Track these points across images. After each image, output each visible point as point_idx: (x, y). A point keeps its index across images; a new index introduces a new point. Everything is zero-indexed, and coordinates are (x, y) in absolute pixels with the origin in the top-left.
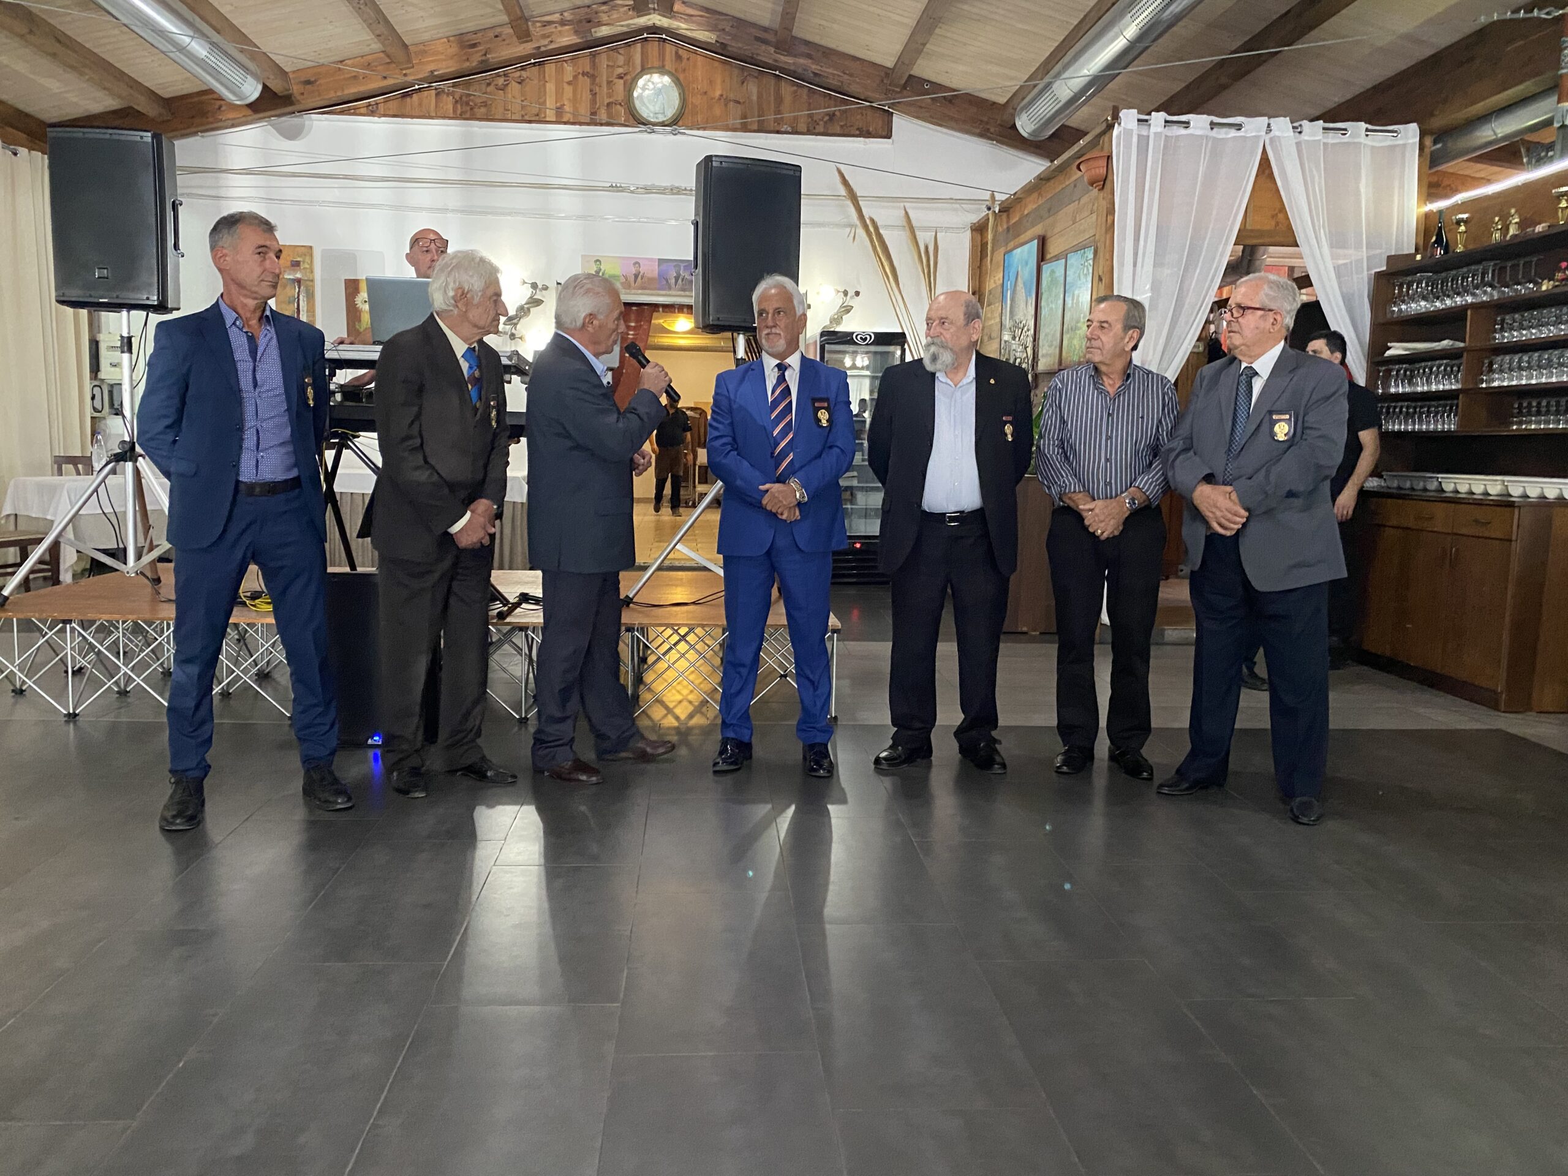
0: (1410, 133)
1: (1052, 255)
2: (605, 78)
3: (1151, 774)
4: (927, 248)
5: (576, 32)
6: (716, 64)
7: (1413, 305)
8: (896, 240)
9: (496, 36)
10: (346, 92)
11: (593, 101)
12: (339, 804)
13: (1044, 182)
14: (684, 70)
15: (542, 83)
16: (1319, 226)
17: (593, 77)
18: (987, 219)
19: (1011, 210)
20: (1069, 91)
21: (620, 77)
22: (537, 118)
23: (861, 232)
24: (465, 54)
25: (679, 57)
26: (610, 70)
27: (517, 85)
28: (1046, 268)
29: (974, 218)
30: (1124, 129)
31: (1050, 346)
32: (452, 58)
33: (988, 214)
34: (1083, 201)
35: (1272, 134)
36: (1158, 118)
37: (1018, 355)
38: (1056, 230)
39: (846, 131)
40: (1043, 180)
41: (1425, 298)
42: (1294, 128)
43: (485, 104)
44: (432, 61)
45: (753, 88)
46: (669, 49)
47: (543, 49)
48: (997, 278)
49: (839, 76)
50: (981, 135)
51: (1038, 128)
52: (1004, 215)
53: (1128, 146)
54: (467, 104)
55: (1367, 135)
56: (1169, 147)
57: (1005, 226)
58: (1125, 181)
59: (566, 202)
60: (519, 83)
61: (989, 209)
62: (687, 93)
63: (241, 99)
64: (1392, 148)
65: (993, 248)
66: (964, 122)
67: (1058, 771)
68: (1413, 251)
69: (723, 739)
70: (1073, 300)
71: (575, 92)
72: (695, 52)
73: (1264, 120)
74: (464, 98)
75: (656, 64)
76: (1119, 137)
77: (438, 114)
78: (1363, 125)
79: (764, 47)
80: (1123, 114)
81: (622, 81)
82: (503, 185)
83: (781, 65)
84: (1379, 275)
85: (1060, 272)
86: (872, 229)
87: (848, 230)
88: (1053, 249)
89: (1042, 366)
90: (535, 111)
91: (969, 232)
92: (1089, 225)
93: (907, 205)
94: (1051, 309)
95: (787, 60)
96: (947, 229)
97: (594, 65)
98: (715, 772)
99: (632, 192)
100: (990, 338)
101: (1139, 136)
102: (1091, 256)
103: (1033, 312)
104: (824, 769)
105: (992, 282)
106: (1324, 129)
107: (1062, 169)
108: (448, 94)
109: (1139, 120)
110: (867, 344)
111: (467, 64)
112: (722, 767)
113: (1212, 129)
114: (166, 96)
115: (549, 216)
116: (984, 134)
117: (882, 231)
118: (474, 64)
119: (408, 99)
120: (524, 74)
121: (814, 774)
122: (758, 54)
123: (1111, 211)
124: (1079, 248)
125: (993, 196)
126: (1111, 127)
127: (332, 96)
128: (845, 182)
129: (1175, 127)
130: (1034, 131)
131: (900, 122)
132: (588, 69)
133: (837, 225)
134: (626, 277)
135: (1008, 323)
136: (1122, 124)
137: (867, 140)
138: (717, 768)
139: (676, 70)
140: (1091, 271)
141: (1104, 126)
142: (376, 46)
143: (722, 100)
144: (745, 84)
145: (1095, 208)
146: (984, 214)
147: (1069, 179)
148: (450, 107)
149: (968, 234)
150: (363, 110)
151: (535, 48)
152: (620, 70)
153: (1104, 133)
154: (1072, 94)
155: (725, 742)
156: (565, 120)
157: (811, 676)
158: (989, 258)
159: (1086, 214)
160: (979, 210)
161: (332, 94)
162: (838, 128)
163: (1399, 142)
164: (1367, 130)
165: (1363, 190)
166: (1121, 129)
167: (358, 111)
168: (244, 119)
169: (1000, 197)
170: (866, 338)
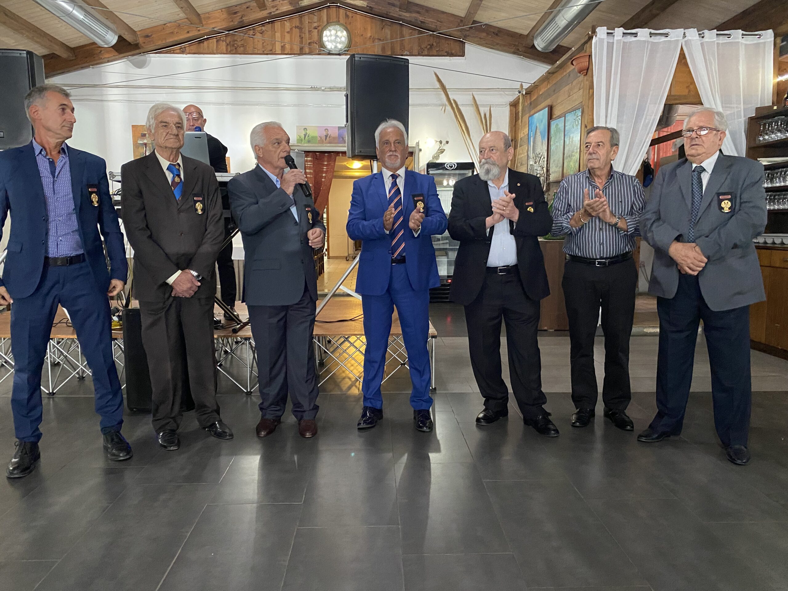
0: (768, 35)
1: (556, 116)
2: (307, 29)
3: (633, 427)
4: (485, 115)
5: (291, 4)
6: (368, 19)
7: (773, 136)
8: (468, 113)
9: (247, 8)
10: (168, 41)
11: (301, 42)
12: (121, 457)
13: (551, 75)
14: (350, 23)
15: (273, 33)
16: (715, 91)
17: (300, 28)
18: (518, 99)
19: (532, 93)
20: (565, 21)
21: (315, 28)
22: (271, 52)
23: (449, 108)
24: (230, 18)
25: (347, 16)
26: (310, 24)
27: (260, 34)
28: (553, 124)
29: (512, 99)
30: (599, 38)
31: (557, 167)
32: (223, 20)
33: (519, 96)
34: (574, 83)
35: (686, 39)
36: (619, 31)
37: (538, 172)
38: (559, 101)
39: (440, 54)
40: (550, 73)
41: (780, 131)
42: (699, 34)
43: (243, 46)
44: (213, 23)
45: (387, 32)
46: (342, 11)
47: (273, 13)
48: (525, 131)
49: (435, 22)
50: (514, 53)
51: (546, 46)
52: (528, 96)
53: (601, 49)
54: (233, 45)
55: (743, 38)
56: (625, 47)
57: (529, 102)
58: (600, 69)
59: (288, 97)
60: (261, 33)
61: (520, 92)
62: (352, 36)
63: (107, 44)
64: (758, 44)
65: (522, 114)
66: (505, 45)
67: (573, 425)
68: (771, 104)
69: (364, 407)
70: (569, 140)
71: (291, 38)
72: (356, 13)
73: (681, 31)
74: (232, 43)
75: (335, 20)
76: (596, 43)
77: (218, 52)
78: (740, 32)
79: (393, 8)
80: (598, 30)
81: (316, 30)
82: (253, 89)
83: (402, 17)
84: (751, 119)
85: (561, 125)
86: (454, 106)
87: (441, 107)
88: (557, 112)
89: (552, 178)
90: (270, 48)
91: (509, 107)
92: (578, 96)
93: (474, 93)
94: (557, 146)
95: (406, 15)
96: (497, 105)
97: (301, 22)
98: (359, 429)
99: (323, 91)
100: (522, 164)
101: (608, 42)
102: (580, 114)
103: (546, 148)
104: (426, 427)
105: (522, 134)
106: (717, 35)
107: (561, 67)
108: (223, 41)
109: (608, 33)
110: (453, 169)
111: (232, 23)
112: (362, 426)
113: (651, 37)
114: (72, 46)
115: (278, 105)
116: (516, 52)
117: (460, 107)
118: (236, 23)
119: (202, 44)
120: (263, 28)
121: (420, 429)
122: (390, 12)
123: (592, 87)
124: (574, 110)
125: (522, 86)
126: (591, 38)
127: (160, 43)
128: (439, 80)
129: (629, 37)
130: (545, 47)
131: (469, 47)
132: (298, 24)
133: (436, 105)
134: (321, 137)
135: (531, 155)
136: (598, 36)
137: (451, 58)
138: (360, 427)
139: (346, 23)
140: (580, 122)
141: (587, 38)
142: (182, 15)
143: (371, 39)
144: (384, 29)
145: (581, 86)
146: (517, 96)
147: (566, 71)
148: (224, 48)
149: (508, 108)
150: (178, 51)
151: (268, 13)
152: (316, 25)
153: (586, 42)
154: (567, 22)
155: (365, 409)
156: (286, 52)
157: (418, 368)
158: (520, 120)
159: (576, 90)
160: (514, 94)
161: (160, 42)
162: (435, 52)
163: (761, 41)
164: (743, 35)
165: (741, 69)
166: (597, 39)
167: (175, 52)
168: (113, 58)
169: (526, 86)
170: (452, 166)
